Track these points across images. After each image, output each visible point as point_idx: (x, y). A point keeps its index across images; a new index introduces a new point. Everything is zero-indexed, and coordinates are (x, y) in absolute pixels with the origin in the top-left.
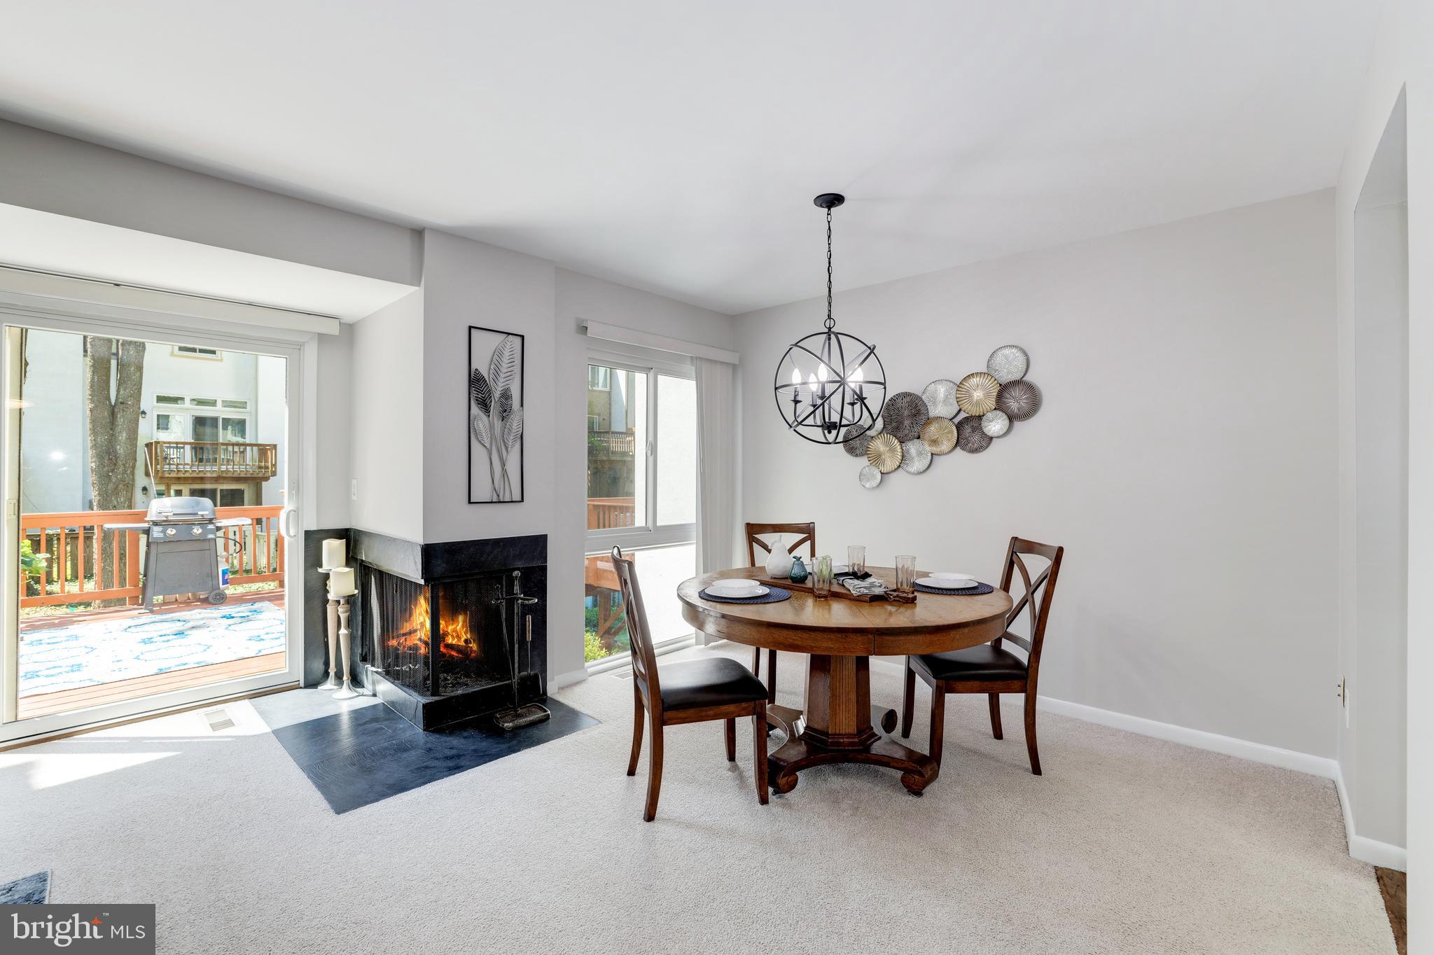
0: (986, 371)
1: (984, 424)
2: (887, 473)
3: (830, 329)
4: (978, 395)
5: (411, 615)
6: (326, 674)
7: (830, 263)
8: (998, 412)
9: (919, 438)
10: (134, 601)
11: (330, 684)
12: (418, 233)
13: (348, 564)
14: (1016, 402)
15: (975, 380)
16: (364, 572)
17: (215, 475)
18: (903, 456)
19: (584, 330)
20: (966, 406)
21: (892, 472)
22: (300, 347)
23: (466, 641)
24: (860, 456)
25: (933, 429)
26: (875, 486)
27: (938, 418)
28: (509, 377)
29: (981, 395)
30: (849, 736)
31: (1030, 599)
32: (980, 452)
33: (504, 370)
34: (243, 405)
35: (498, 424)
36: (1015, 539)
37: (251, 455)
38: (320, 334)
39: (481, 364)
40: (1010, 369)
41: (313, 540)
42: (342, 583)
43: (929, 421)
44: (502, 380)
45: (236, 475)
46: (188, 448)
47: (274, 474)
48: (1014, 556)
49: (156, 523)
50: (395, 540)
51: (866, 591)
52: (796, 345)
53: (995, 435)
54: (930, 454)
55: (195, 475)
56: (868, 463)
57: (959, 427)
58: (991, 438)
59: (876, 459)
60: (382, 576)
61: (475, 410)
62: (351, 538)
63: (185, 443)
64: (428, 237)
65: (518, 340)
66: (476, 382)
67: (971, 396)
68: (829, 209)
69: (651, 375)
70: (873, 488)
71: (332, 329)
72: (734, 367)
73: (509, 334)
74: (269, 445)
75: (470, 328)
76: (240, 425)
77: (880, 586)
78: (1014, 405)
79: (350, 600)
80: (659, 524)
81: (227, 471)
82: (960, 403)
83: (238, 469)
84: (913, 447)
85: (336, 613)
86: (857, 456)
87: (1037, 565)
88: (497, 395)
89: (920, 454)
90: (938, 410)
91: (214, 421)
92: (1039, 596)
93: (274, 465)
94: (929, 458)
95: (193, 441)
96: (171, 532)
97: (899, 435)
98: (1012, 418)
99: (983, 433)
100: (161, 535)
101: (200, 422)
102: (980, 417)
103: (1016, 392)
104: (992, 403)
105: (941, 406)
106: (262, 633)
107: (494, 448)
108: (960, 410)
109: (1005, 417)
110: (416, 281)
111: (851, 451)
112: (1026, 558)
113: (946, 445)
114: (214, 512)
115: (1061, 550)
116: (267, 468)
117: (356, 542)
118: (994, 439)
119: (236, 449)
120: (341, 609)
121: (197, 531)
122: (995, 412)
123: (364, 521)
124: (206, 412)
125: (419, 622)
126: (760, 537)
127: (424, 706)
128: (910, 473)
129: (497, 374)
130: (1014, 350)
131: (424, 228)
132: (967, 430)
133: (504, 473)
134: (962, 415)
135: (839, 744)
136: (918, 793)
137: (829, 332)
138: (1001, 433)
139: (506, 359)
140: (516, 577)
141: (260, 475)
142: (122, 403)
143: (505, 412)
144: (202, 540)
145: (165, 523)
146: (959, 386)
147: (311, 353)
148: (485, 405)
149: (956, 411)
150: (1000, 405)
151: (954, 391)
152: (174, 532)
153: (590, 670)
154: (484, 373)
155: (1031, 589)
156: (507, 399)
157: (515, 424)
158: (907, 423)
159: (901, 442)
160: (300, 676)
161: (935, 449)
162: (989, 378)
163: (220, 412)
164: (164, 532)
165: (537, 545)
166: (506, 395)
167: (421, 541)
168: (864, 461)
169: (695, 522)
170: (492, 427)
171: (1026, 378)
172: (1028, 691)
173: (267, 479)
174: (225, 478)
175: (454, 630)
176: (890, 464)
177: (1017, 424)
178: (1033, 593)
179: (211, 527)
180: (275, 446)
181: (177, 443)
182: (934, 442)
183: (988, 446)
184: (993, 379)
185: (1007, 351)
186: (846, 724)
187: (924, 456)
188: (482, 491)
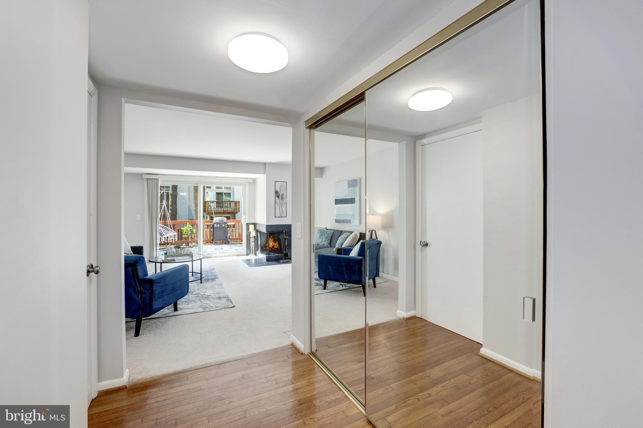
6: (250, 253)
10: (210, 242)
11: (251, 255)
12: (265, 164)
13: (254, 230)
16: (257, 231)
17: (222, 212)
22: (245, 185)
23: (278, 247)
28: (283, 191)
34: (230, 188)
35: (281, 201)
37: (233, 205)
38: (249, 182)
39: (277, 189)
41: (248, 225)
42: (253, 234)
45: (228, 212)
46: (215, 203)
47: (239, 211)
49: (215, 223)
50: (262, 224)
55: (217, 212)
60: (260, 232)
61: (276, 198)
62: (255, 225)
63: (214, 201)
64: (266, 164)
65: (285, 183)
66: (276, 192)
71: (251, 181)
73: (283, 182)
74: (237, 202)
75: (275, 182)
76: (229, 195)
79: (254, 237)
81: (226, 210)
83: (229, 210)
85: (252, 240)
88: (281, 195)
91: (222, 194)
93: (239, 208)
95: (216, 200)
96: (218, 225)
100: (216, 226)
101: (218, 194)
106: (238, 249)
107: (280, 206)
110: (265, 174)
114: (227, 221)
116: (237, 209)
117: (256, 225)
119: (228, 203)
120: (253, 239)
121: (223, 225)
123: (258, 221)
124: (219, 191)
127: (267, 257)
129: (281, 190)
133: (282, 211)
139: (283, 187)
140: (284, 232)
141: (235, 212)
143: (282, 198)
144: (224, 228)
145: (217, 223)
147: (247, 186)
148: (278, 197)
152: (219, 225)
154: (278, 190)
157: (285, 201)
160: (245, 253)
163: (223, 191)
164: (217, 225)
165: (289, 226)
166: (283, 195)
167: (266, 224)
170: (280, 202)
173: (237, 213)
174: (225, 213)
175: (276, 245)
179: (226, 224)
180: (239, 202)
181: (212, 201)
188: (278, 215)
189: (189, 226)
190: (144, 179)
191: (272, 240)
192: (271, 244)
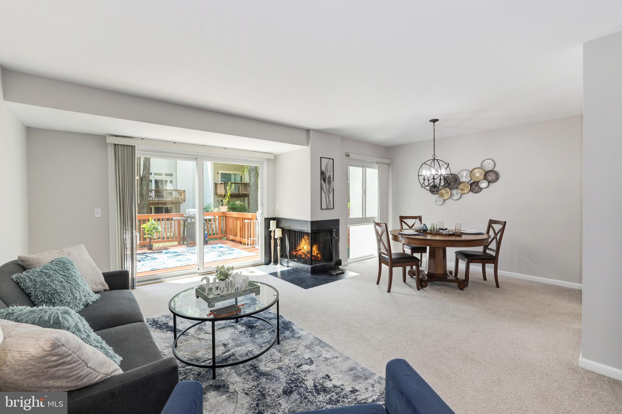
0: (480, 167)
1: (479, 184)
2: (445, 200)
3: (434, 158)
4: (477, 175)
5: (300, 244)
7: (434, 139)
8: (485, 180)
9: (457, 188)
11: (273, 264)
12: (308, 131)
13: (278, 228)
14: (491, 177)
15: (476, 170)
16: (283, 230)
18: (451, 194)
19: (348, 156)
20: (474, 178)
21: (447, 199)
23: (317, 254)
24: (436, 194)
25: (461, 186)
26: (441, 204)
27: (463, 182)
28: (330, 172)
29: (478, 174)
30: (441, 274)
31: (496, 237)
32: (478, 193)
33: (329, 170)
34: (171, 175)
35: (328, 186)
36: (490, 220)
37: (175, 194)
38: (267, 159)
39: (323, 168)
40: (489, 166)
41: (267, 221)
42: (278, 234)
43: (460, 183)
44: (328, 173)
45: (170, 202)
46: (153, 191)
48: (490, 225)
49: (188, 218)
51: (447, 233)
52: (424, 163)
53: (483, 187)
54: (460, 194)
55: (156, 202)
56: (438, 197)
57: (471, 185)
58: (482, 189)
59: (442, 195)
60: (290, 231)
61: (322, 182)
64: (311, 132)
65: (332, 160)
66: (322, 173)
67: (475, 175)
68: (434, 123)
69: (364, 168)
70: (440, 205)
71: (272, 157)
72: (389, 164)
73: (330, 159)
74: (182, 190)
75: (321, 158)
76: (171, 183)
77: (451, 231)
78: (490, 178)
80: (367, 217)
82: (471, 177)
83: (171, 199)
84: (454, 192)
86: (434, 194)
87: (497, 227)
88: (327, 177)
89: (457, 194)
90: (463, 179)
91: (162, 181)
92: (498, 236)
93: (184, 198)
94: (460, 195)
95: (155, 189)
96: (193, 220)
97: (449, 187)
98: (489, 182)
99: (479, 187)
100: (190, 221)
101: (157, 182)
102: (478, 182)
103: (491, 174)
104: (482, 177)
105: (464, 178)
107: (327, 193)
108: (471, 179)
109: (487, 182)
110: (308, 145)
111: (432, 192)
112: (494, 225)
113: (466, 191)
115: (505, 222)
116: (181, 199)
117: (279, 221)
118: (483, 189)
119: (170, 192)
120: (278, 241)
122: (483, 180)
123: (281, 215)
124: (159, 178)
125: (302, 247)
126: (404, 220)
127: (311, 267)
128: (453, 200)
129: (327, 171)
130: (490, 161)
131: (310, 129)
132: (474, 186)
133: (329, 200)
134: (472, 181)
135: (438, 276)
136: (462, 289)
137: (434, 159)
138: (486, 187)
139: (329, 167)
140: (334, 231)
141: (179, 202)
142: (144, 176)
143: (329, 182)
146: (471, 172)
148: (324, 180)
149: (470, 180)
150: (485, 178)
151: (469, 174)
153: (349, 262)
154: (324, 171)
155: (496, 234)
156: (330, 178)
157: (332, 186)
158: (452, 183)
159: (451, 190)
160: (263, 262)
161: (462, 192)
162: (481, 169)
163: (164, 178)
165: (338, 222)
166: (330, 177)
167: (310, 220)
168: (437, 196)
169: (377, 216)
170: (326, 187)
171: (495, 169)
172: (495, 263)
173: (182, 203)
176: (446, 197)
177: (491, 184)
178: (497, 235)
182: (462, 190)
183: (481, 191)
184: (483, 170)
185: (488, 161)
186: (440, 271)
187: (459, 194)
188: (324, 206)
189: (152, 222)
190: (107, 143)
191: (306, 242)
192: (305, 248)
